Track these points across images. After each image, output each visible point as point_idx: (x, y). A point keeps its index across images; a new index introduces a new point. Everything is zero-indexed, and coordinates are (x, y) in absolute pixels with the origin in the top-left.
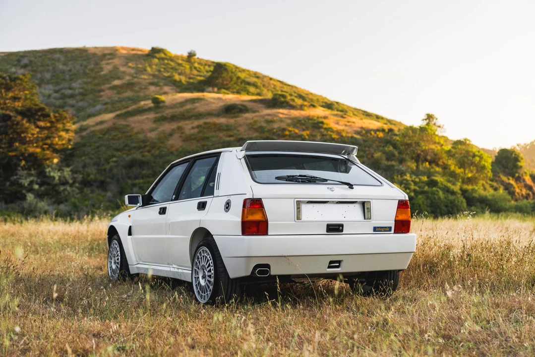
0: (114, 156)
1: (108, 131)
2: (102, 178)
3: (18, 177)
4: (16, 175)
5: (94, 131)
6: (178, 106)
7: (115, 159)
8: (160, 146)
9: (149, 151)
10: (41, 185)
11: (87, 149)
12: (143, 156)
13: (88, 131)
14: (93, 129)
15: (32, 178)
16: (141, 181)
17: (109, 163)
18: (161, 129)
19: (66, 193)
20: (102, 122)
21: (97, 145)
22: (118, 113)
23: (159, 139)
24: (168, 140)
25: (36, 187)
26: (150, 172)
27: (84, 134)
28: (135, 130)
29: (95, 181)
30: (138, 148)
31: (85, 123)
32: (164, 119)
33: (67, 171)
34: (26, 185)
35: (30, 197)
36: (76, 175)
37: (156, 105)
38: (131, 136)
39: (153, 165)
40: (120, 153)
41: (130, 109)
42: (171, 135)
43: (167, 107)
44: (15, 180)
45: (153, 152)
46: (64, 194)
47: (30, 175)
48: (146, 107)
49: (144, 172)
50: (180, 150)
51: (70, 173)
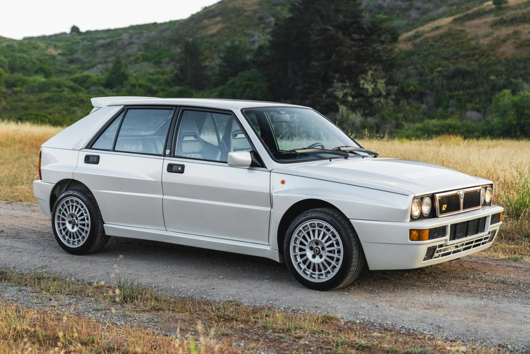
0: (440, 65)
1: (442, 37)
2: (422, 90)
3: (334, 89)
4: (332, 87)
5: (427, 38)
6: (522, 6)
7: (439, 69)
8: (489, 54)
9: (477, 60)
10: (354, 97)
11: (415, 58)
12: (470, 65)
13: (421, 38)
14: (427, 35)
15: (346, 91)
16: (461, 92)
17: (432, 73)
18: (497, 33)
19: (380, 105)
20: (437, 28)
21: (426, 53)
22: (457, 16)
23: (490, 45)
24: (500, 47)
25: (350, 99)
26: (471, 83)
27: (418, 41)
28: (469, 37)
29: (414, 92)
30: (466, 56)
31: (421, 29)
32: (502, 23)
33: (381, 83)
34: (340, 97)
35: (343, 109)
36: (390, 87)
37: (498, 6)
38: (463, 42)
39: (477, 75)
40: (446, 62)
41: (470, 12)
42: (504, 41)
43: (510, 8)
44: (331, 92)
45: (480, 61)
46: (378, 105)
47: (345, 87)
48: (487, 9)
49: (466, 83)
50: (510, 58)
51: (384, 85)
